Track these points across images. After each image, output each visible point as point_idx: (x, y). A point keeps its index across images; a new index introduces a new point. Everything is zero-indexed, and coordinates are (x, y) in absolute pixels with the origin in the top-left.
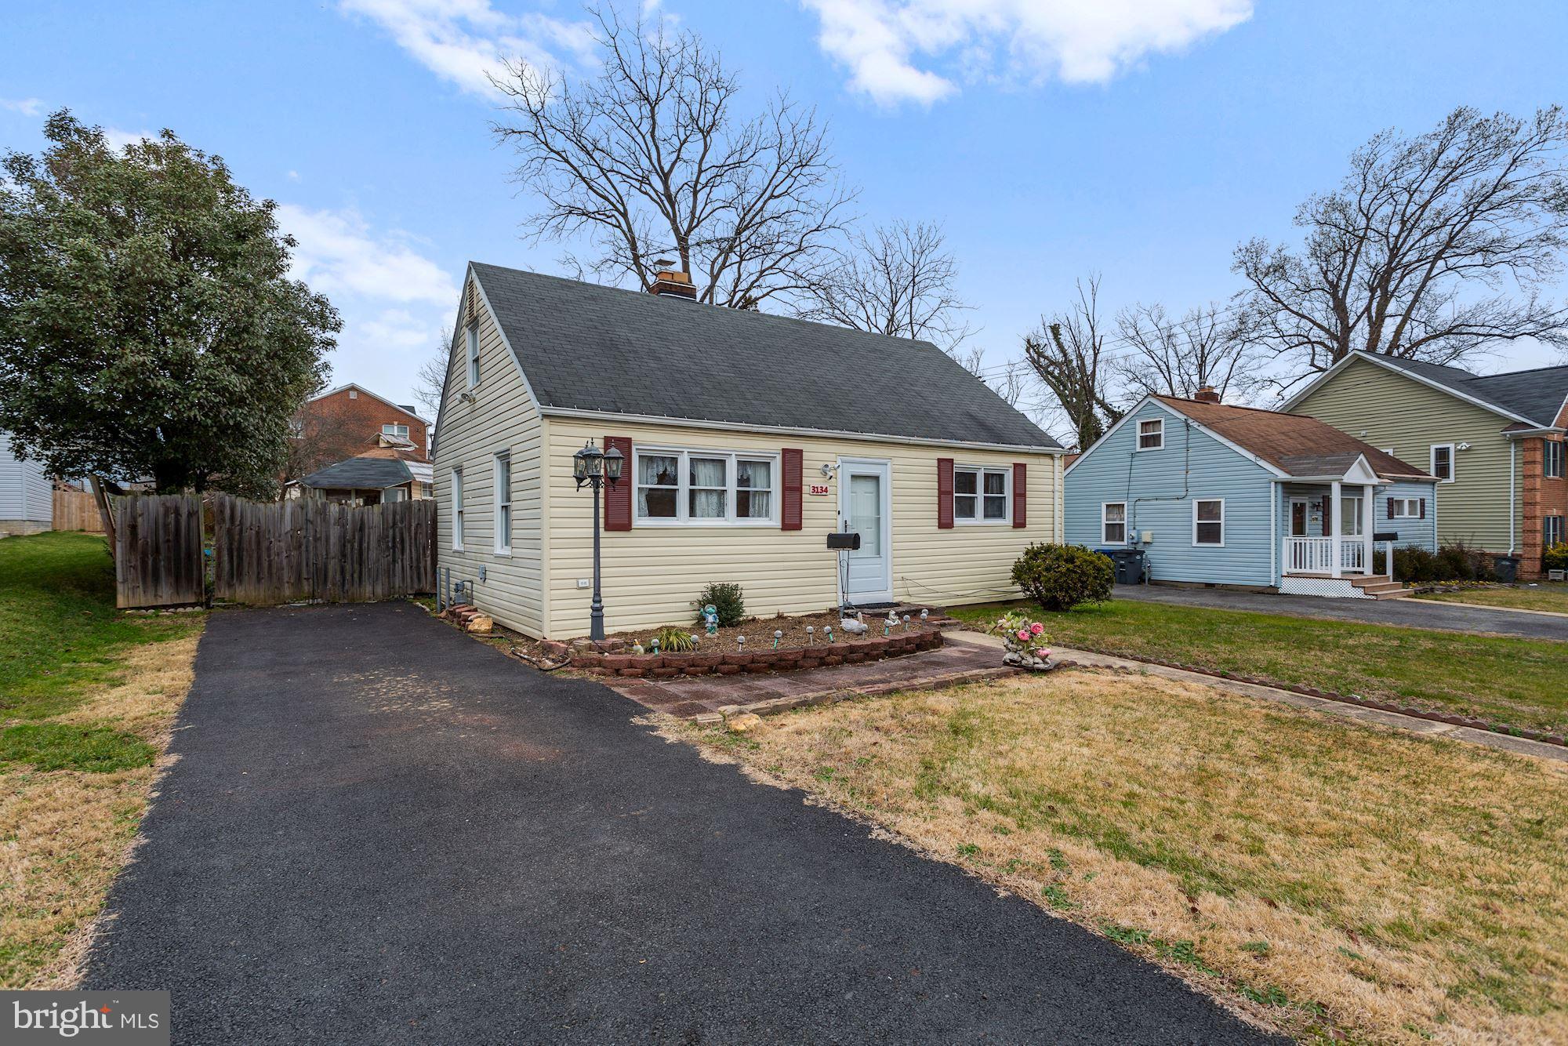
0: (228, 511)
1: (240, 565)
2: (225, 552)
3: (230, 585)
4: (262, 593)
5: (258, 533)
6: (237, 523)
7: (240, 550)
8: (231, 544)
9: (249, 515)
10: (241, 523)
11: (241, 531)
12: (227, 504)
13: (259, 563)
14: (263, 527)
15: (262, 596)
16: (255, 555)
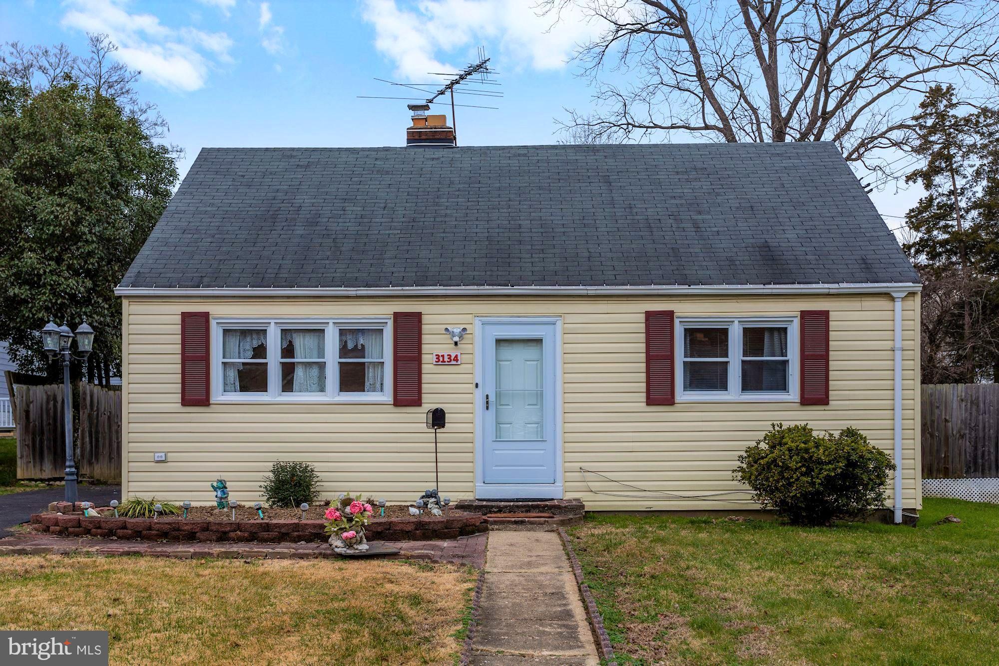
0: (88, 398)
1: (97, 447)
2: (87, 434)
3: (90, 463)
4: (113, 472)
5: (109, 418)
6: (95, 409)
7: (97, 432)
8: (91, 428)
9: (103, 402)
10: (98, 409)
11: (98, 414)
12: (88, 392)
13: (110, 445)
14: (113, 412)
15: (112, 475)
16: (107, 437)
